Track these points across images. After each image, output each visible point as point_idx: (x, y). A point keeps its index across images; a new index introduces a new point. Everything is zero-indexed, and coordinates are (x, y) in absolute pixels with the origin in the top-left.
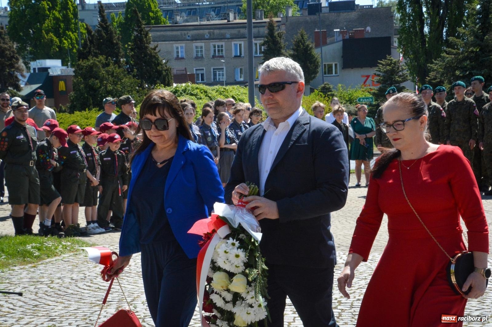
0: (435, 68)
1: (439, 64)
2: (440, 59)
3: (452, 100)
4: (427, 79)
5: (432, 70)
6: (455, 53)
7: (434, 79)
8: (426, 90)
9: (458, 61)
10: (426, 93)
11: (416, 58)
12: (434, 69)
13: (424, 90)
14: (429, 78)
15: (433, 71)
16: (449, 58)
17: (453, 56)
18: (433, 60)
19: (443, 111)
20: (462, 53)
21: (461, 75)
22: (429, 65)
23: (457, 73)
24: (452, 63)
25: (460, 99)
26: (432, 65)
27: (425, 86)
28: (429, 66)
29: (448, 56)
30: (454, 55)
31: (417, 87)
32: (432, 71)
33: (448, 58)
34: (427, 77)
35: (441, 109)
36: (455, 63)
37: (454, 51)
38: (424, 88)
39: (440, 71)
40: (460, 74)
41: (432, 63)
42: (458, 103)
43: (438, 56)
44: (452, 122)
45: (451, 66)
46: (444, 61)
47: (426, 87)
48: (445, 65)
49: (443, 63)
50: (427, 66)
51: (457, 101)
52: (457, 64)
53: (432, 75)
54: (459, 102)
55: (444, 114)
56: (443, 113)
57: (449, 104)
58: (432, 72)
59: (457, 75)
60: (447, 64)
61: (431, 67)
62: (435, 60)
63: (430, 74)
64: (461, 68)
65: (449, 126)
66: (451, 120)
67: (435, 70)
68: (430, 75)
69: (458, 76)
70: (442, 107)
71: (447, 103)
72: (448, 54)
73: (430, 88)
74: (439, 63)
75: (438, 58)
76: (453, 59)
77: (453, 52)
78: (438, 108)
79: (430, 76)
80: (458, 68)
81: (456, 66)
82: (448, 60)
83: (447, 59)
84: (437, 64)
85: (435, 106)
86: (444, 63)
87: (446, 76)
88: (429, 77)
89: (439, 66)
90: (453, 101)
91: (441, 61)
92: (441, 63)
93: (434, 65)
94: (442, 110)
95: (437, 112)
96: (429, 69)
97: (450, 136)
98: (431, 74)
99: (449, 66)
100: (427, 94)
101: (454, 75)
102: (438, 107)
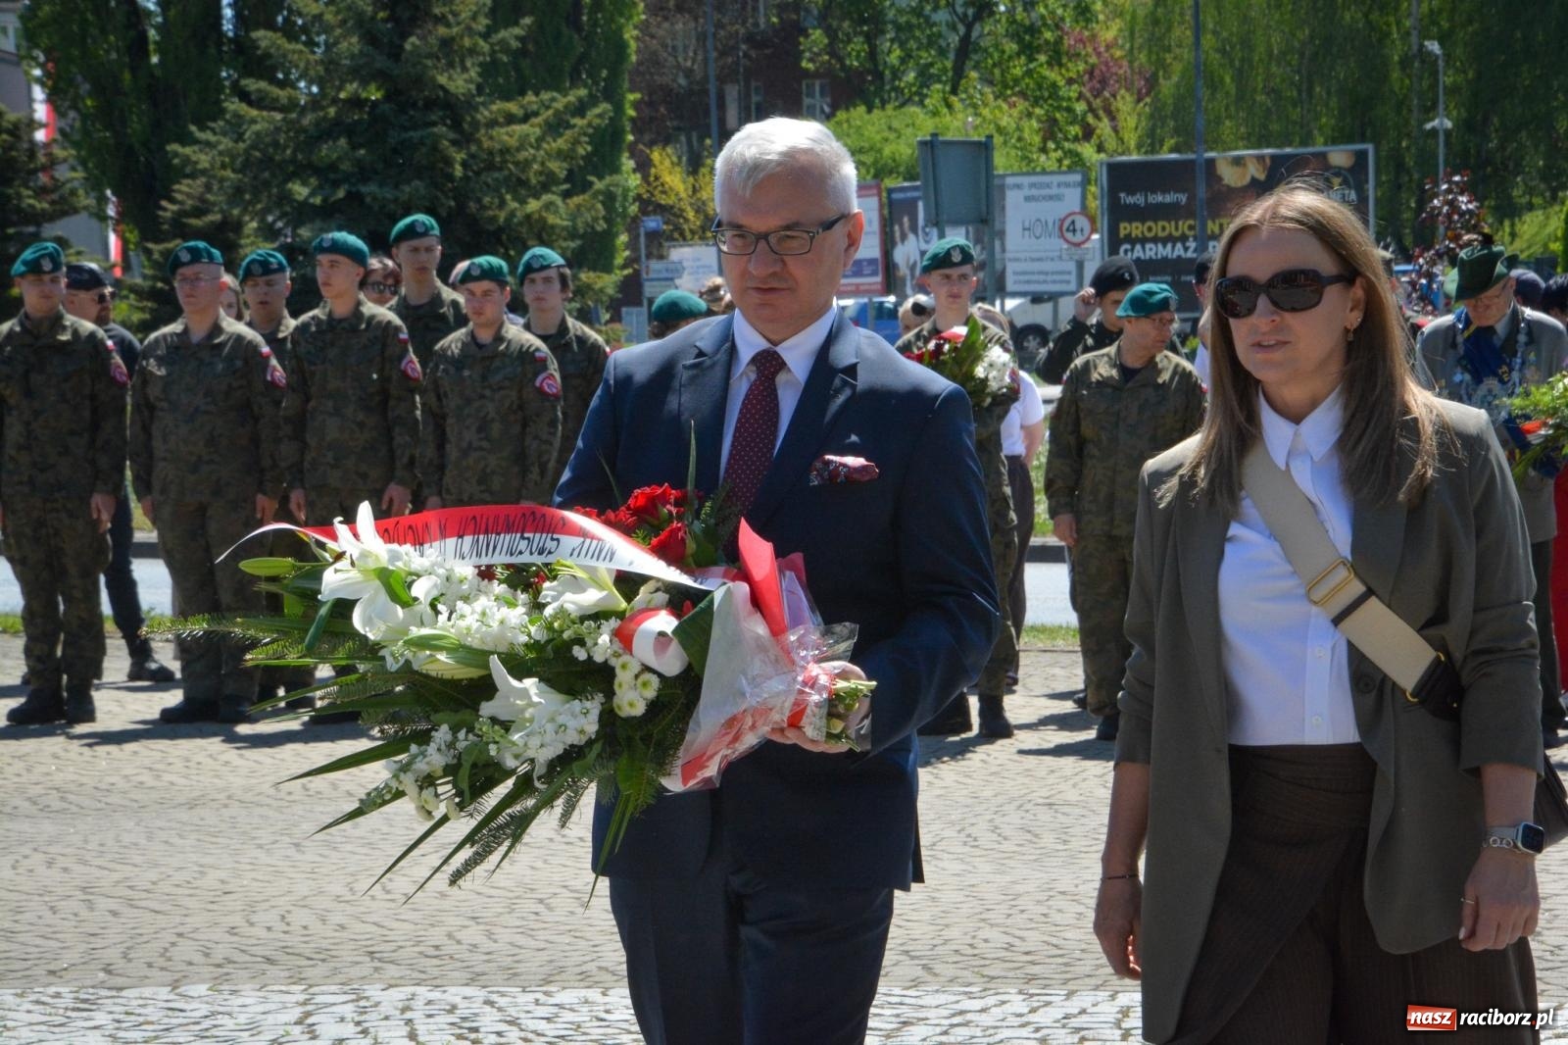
0: (204, 160)
1: (221, 147)
2: (221, 123)
3: (311, 314)
4: (165, 209)
5: (188, 170)
6: (284, 101)
7: (199, 212)
8: (197, 268)
9: (302, 137)
10: (198, 279)
11: (109, 112)
12: (200, 167)
13: (184, 264)
14: (175, 208)
15: (193, 176)
16: (261, 122)
17: (278, 116)
18: (193, 128)
19: (274, 362)
20: (315, 103)
21: (317, 200)
22: (174, 147)
23: (300, 191)
24: (276, 144)
25: (342, 309)
26: (188, 150)
27: (190, 250)
28: (176, 154)
29: (254, 113)
30: (282, 109)
31: (112, 238)
32: (187, 176)
33: (253, 121)
34: (164, 203)
35: (266, 349)
36: (285, 148)
37: (282, 94)
38: (185, 257)
39: (222, 180)
40: (312, 194)
41: (186, 139)
42: (332, 323)
43: (209, 112)
44: (312, 404)
45: (271, 159)
46: (240, 138)
47: (196, 255)
48: (246, 151)
49: (236, 142)
50: (161, 148)
51: (330, 314)
52: (294, 152)
53: (188, 195)
54: (340, 321)
55: (277, 370)
56: (274, 369)
57: (297, 328)
58: (189, 181)
59: (300, 198)
60: (254, 147)
61: (187, 160)
62: (203, 128)
63: (176, 187)
64: (317, 171)
65: (300, 423)
66: (308, 400)
67: (204, 172)
68: (180, 192)
69: (304, 204)
70: (271, 339)
71: (291, 323)
72: (250, 103)
73: (211, 257)
74: (219, 143)
75: (214, 120)
76: (278, 129)
77: (277, 99)
78: (252, 347)
79: (179, 197)
80: (300, 172)
81: (293, 161)
82: (258, 134)
83: (257, 127)
84: (208, 144)
85: (239, 338)
86: (242, 146)
87: (250, 202)
88: (172, 201)
89: (221, 153)
90: (313, 318)
91: (224, 134)
92: (226, 143)
93: (196, 148)
94: (267, 358)
95: (246, 362)
96: (169, 166)
97: (306, 465)
98: (184, 189)
99: (261, 161)
100: (203, 284)
101: (285, 197)
102: (250, 342)
